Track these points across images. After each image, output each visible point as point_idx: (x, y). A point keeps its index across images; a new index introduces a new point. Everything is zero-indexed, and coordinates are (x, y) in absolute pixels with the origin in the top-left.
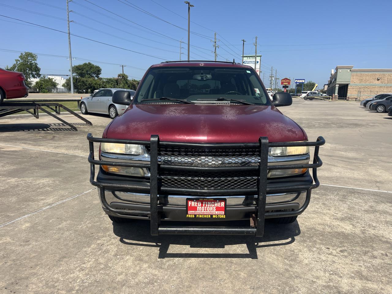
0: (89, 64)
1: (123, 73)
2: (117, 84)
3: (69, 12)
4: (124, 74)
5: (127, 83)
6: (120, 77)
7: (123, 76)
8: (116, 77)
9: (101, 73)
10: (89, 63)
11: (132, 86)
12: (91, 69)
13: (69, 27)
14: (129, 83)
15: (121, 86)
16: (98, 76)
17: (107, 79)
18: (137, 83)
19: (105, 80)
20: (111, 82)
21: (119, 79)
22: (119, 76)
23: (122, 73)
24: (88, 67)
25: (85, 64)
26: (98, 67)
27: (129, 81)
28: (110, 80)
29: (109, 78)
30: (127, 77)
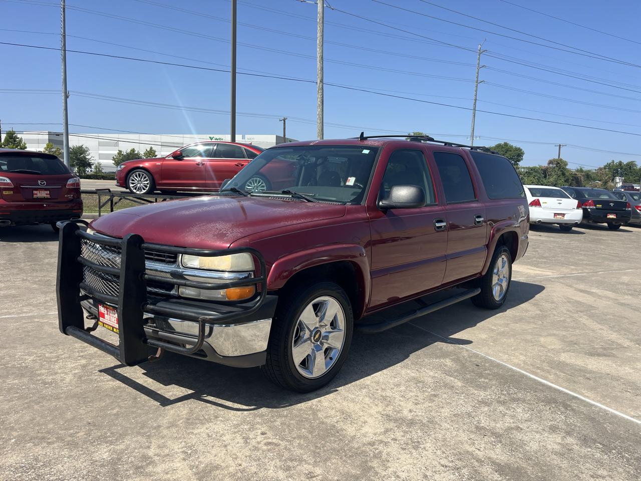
0: (505, 146)
1: (559, 157)
2: (545, 177)
3: (479, 68)
4: (561, 160)
5: (563, 174)
6: (551, 165)
7: (558, 163)
8: (545, 164)
9: (522, 159)
10: (506, 144)
11: (573, 180)
12: (506, 153)
13: (476, 91)
14: (567, 174)
15: (551, 180)
16: (517, 164)
17: (529, 168)
18: (584, 175)
19: (523, 170)
20: (534, 174)
21: (550, 168)
22: (551, 162)
23: (557, 158)
24: (503, 149)
25: (499, 146)
26: (519, 150)
27: (568, 171)
28: (532, 170)
29: (531, 166)
30: (566, 165)
